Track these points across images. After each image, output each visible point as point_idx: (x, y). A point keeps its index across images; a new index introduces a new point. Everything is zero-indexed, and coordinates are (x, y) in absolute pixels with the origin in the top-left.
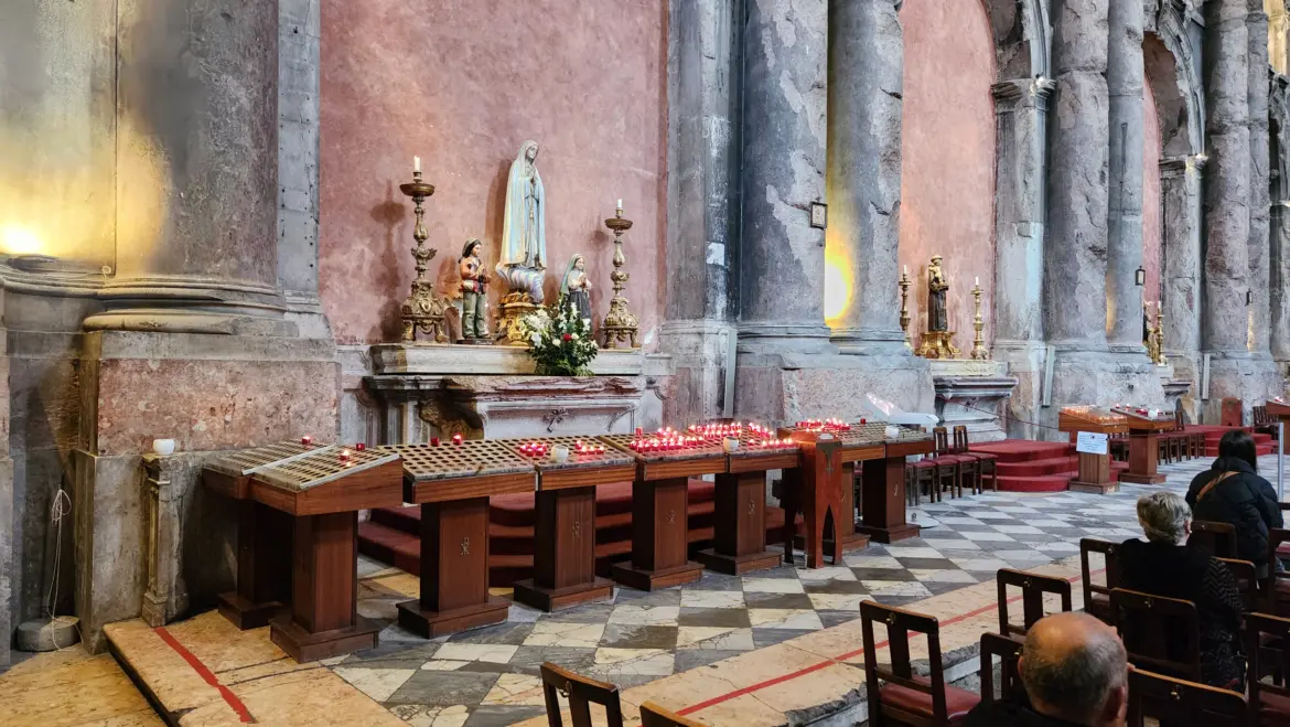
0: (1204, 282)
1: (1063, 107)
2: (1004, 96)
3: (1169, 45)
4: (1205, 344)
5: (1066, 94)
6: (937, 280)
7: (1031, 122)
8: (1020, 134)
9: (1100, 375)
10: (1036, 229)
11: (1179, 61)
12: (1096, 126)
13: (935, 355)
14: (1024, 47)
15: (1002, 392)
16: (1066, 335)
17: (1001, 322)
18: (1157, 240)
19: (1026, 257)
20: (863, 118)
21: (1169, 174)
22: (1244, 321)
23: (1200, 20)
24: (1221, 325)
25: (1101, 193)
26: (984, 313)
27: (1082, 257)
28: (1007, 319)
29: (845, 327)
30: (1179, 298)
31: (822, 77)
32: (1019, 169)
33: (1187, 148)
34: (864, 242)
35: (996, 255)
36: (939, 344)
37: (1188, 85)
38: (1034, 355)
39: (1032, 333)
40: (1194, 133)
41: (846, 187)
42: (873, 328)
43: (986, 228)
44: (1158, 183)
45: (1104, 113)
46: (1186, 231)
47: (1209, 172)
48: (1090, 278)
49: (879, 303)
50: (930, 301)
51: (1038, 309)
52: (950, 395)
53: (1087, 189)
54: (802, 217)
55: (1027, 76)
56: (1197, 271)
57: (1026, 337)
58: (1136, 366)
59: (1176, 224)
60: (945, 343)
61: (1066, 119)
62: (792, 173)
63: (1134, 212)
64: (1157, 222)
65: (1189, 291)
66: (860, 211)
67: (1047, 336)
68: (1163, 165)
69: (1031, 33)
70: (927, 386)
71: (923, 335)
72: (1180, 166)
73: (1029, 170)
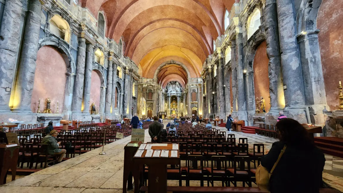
0: (105, 103)
1: (77, 78)
2: (67, 75)
3: (101, 72)
4: (105, 112)
5: (77, 75)
6: (48, 101)
7: (72, 79)
8: (69, 80)
9: (78, 116)
10: (71, 95)
11: (102, 74)
12: (81, 81)
13: (46, 112)
14: (71, 69)
15: (59, 118)
16: (74, 110)
17: (64, 108)
18: (100, 97)
19: (69, 99)
20: (25, 75)
21: (102, 89)
22: (110, 109)
23: (107, 69)
24: (107, 110)
25: (82, 91)
26: (61, 106)
27: (78, 99)
28: (65, 107)
30: (102, 106)
31: (15, 69)
32: (69, 86)
33: (104, 86)
34: (23, 94)
35: (64, 98)
36: (48, 111)
37: (104, 77)
38: (69, 113)
39: (69, 110)
40: (105, 84)
41: (20, 85)
42: (23, 108)
43: (63, 93)
44: (100, 90)
45: (83, 80)
46: (103, 96)
47: (107, 89)
48: (79, 102)
49: (25, 104)
50: (47, 104)
51: (71, 106)
52: (46, 119)
53: (79, 90)
54: (4, 90)
55: (71, 72)
56: (105, 102)
57: (68, 110)
58: (86, 115)
59: (102, 96)
60: (49, 111)
61: (77, 80)
62: (2, 82)
63: (88, 93)
64: (100, 95)
65: (103, 105)
66: (22, 89)
67: (72, 110)
68: (101, 87)
69: (72, 67)
70: (35, 118)
72: (103, 88)
73: (70, 86)
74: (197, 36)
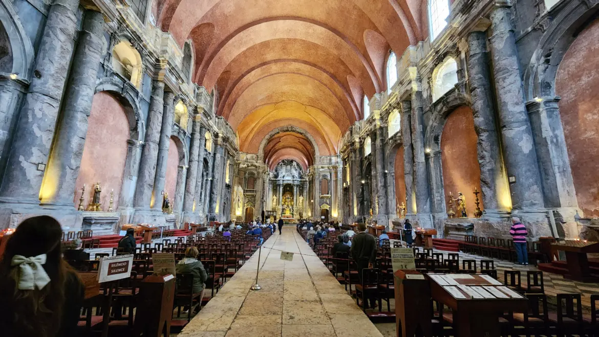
0: (185, 195)
1: (146, 150)
2: (130, 143)
3: (181, 140)
4: (183, 210)
5: (147, 146)
6: (97, 189)
7: (137, 152)
8: (133, 154)
9: (145, 217)
10: (135, 178)
11: (184, 144)
12: (153, 155)
13: (92, 210)
14: (137, 133)
15: (114, 221)
16: (139, 206)
17: (121, 202)
18: (175, 184)
19: (131, 185)
20: (69, 142)
21: (180, 169)
22: (192, 205)
23: (190, 136)
24: (187, 205)
25: (153, 172)
26: (116, 199)
27: (146, 187)
28: (123, 201)
29: (50, 201)
30: (179, 198)
31: (53, 128)
32: (132, 161)
33: (184, 164)
34: (62, 177)
35: (122, 183)
36: (95, 207)
37: (186, 150)
38: (129, 211)
39: (129, 205)
40: (186, 160)
41: (59, 160)
42: (61, 202)
43: (120, 175)
44: (177, 170)
45: (156, 153)
46: (182, 183)
47: (188, 170)
48: (147, 191)
49: (64, 194)
50: (94, 194)
51: (132, 199)
52: (93, 222)
53: (149, 170)
54: (34, 167)
55: (137, 140)
56: (184, 192)
57: (127, 206)
58: (158, 214)
59: (180, 181)
60: (97, 207)
61: (146, 153)
62: (32, 153)
63: (163, 177)
64: (176, 179)
65: (181, 197)
66: (63, 167)
67: (134, 206)
68: (179, 167)
69: (139, 130)
70: (79, 219)
71: (90, 204)
72: (182, 167)
73: (135, 163)
74: (337, 90)
